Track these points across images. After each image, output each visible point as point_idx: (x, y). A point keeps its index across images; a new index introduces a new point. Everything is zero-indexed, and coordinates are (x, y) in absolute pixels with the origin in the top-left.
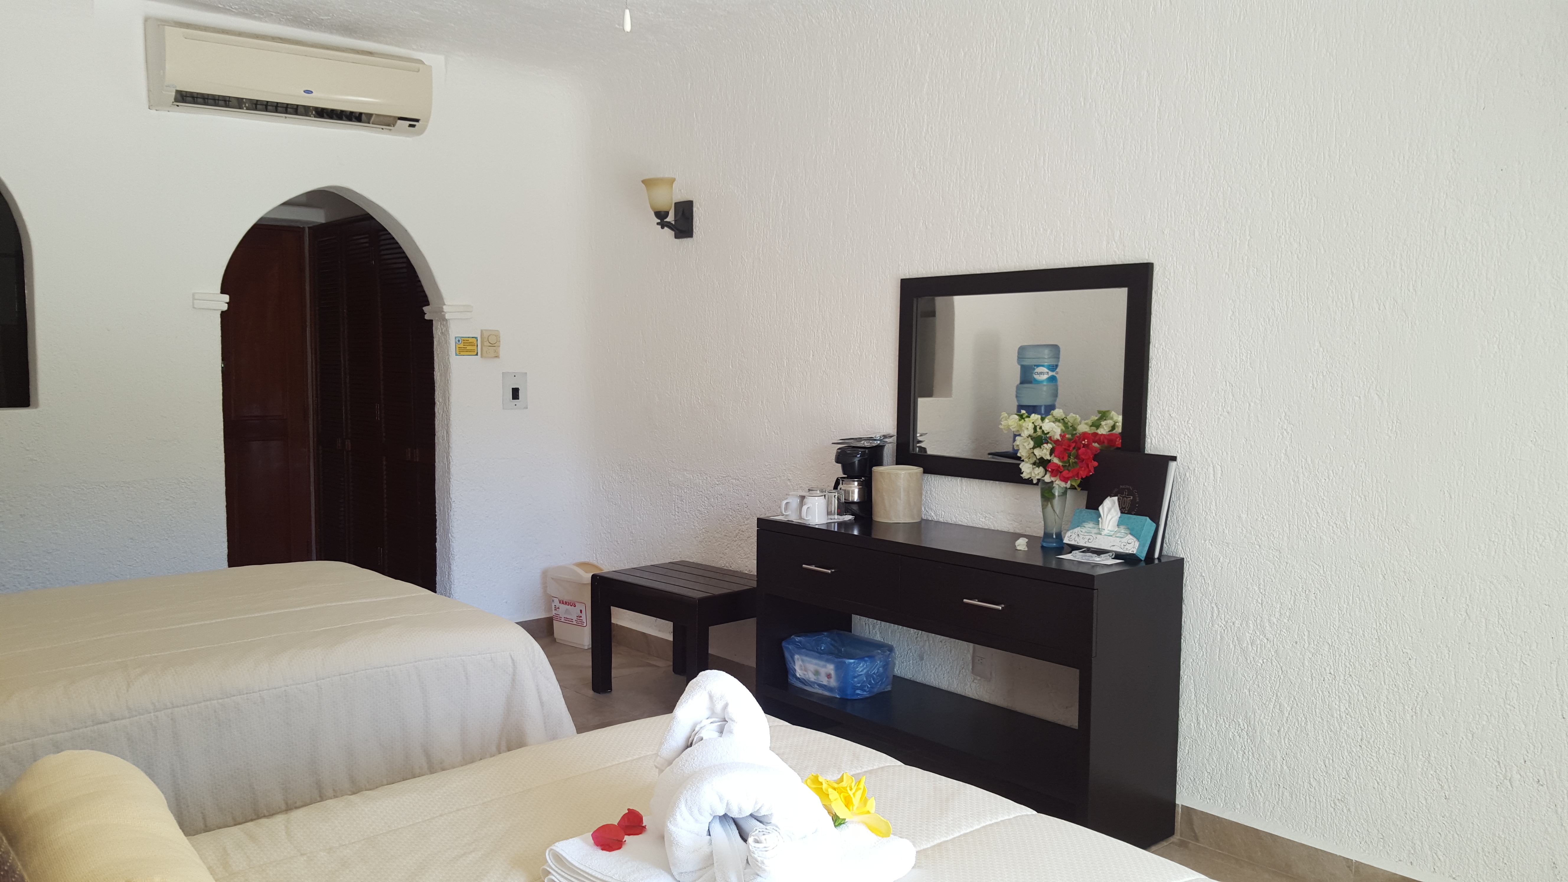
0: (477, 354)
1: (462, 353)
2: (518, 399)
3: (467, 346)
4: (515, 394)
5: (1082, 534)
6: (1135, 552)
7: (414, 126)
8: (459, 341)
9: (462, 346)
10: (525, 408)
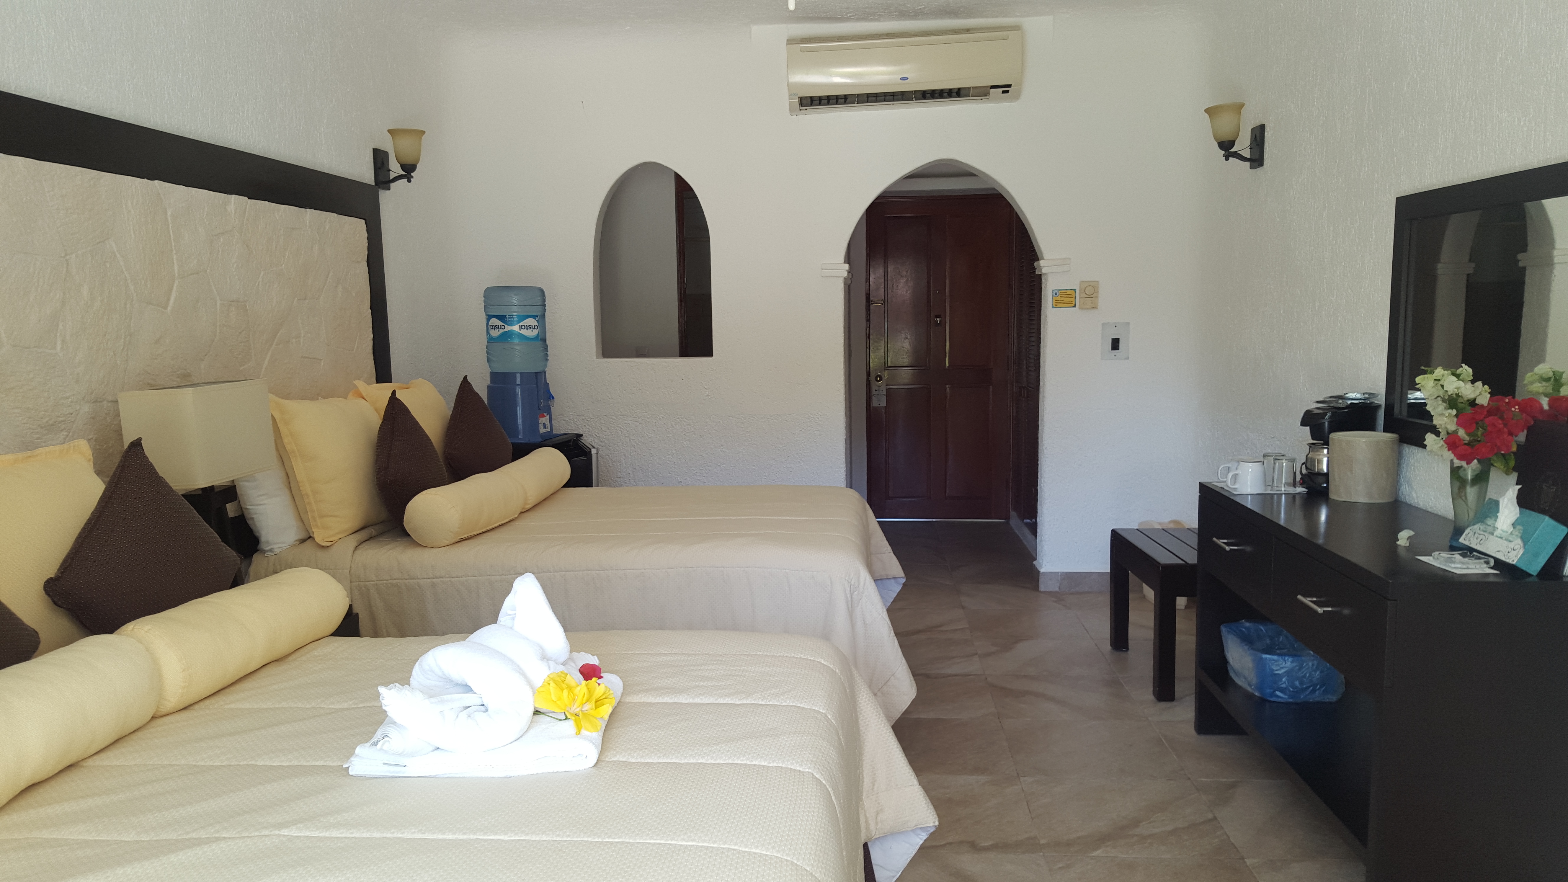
0: (1075, 306)
1: (1059, 306)
2: (1118, 349)
3: (1066, 299)
4: (1115, 344)
5: (1479, 532)
6: (1514, 563)
7: (1007, 92)
8: (1056, 294)
9: (1059, 298)
10: (1125, 359)
